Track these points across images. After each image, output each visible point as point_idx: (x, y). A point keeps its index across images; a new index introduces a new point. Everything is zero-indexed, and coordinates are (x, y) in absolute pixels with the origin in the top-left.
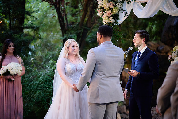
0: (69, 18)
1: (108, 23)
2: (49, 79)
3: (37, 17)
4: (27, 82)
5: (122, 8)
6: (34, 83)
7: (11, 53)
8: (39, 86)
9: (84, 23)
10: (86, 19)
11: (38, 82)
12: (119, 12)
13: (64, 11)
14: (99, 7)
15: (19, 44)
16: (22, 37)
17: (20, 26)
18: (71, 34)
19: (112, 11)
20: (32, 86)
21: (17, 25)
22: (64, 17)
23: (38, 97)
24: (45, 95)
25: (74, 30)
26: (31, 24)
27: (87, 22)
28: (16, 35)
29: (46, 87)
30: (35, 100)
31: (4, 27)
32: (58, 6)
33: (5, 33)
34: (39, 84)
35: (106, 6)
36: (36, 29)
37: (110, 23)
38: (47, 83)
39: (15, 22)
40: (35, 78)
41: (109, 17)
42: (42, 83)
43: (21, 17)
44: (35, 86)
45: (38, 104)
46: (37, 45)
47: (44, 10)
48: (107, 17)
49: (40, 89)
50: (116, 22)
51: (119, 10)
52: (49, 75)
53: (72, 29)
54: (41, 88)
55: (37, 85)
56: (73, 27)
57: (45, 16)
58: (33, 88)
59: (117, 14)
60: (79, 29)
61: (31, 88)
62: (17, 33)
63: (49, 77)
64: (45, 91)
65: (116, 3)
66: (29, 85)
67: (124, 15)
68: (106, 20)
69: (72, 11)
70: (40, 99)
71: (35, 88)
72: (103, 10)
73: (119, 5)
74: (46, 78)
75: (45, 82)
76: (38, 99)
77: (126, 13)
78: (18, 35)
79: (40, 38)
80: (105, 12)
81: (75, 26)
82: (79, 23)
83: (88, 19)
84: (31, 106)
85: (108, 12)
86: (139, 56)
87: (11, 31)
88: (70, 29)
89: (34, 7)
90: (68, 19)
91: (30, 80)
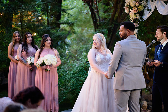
0: (102, 14)
1: (134, 19)
2: (82, 69)
3: (72, 14)
4: (62, 72)
5: (147, 5)
6: (69, 73)
7: (48, 46)
8: (73, 75)
9: (114, 19)
10: (117, 15)
11: (72, 72)
12: (144, 9)
13: (97, 8)
14: (126, 5)
15: (56, 39)
16: (59, 32)
17: (57, 22)
18: (103, 29)
19: (138, 9)
20: (67, 76)
21: (54, 21)
22: (97, 13)
23: (72, 86)
24: (79, 83)
25: (105, 25)
26: (67, 21)
27: (117, 18)
28: (53, 30)
29: (79, 77)
30: (69, 88)
31: (43, 23)
32: (91, 4)
33: (43, 29)
34: (73, 74)
35: (132, 4)
36: (71, 25)
37: (136, 19)
38: (80, 73)
39: (52, 18)
40: (70, 69)
41: (135, 14)
42: (76, 73)
43: (58, 13)
44: (70, 76)
45: (72, 92)
46: (73, 39)
47: (79, 7)
48: (133, 14)
49: (74, 79)
50: (141, 18)
51: (144, 8)
52: (82, 66)
53: (103, 25)
54: (75, 77)
55: (71, 74)
56: (104, 23)
57: (80, 12)
58: (68, 77)
59: (142, 11)
60: (110, 25)
61: (66, 78)
62: (54, 28)
63: (82, 67)
64: (78, 80)
65: (141, 2)
66: (65, 74)
67: (149, 12)
68: (132, 16)
69: (103, 8)
70: (74, 87)
71: (70, 77)
72: (130, 7)
73: (144, 3)
74: (80, 69)
75: (78, 72)
76: (72, 88)
77: (151, 10)
78: (55, 30)
79: (75, 33)
80: (131, 9)
81: (106, 22)
82: (110, 19)
83: (119, 15)
84: (66, 93)
85: (134, 9)
86: (161, 48)
87: (48, 27)
88: (102, 25)
89: (70, 5)
90: (100, 15)
91: (65, 71)
